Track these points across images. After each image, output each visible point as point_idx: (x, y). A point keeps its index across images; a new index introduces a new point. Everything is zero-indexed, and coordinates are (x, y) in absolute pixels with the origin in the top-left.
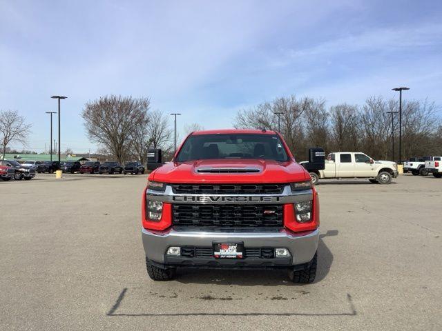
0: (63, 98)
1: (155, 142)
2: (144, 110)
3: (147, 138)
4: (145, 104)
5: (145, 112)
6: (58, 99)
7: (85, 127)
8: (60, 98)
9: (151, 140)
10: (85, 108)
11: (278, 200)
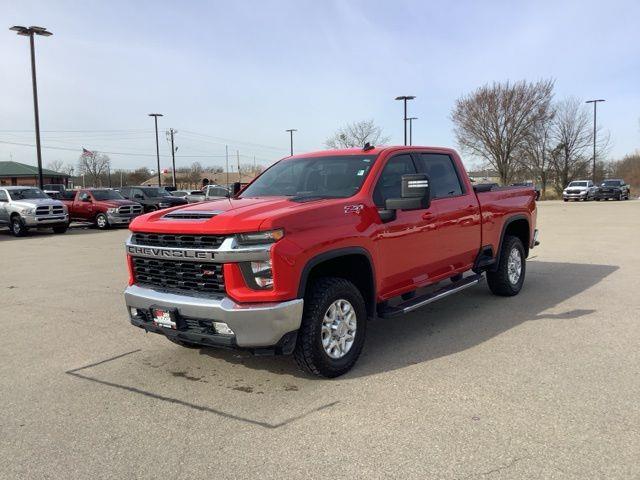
0: (411, 98)
1: (567, 150)
2: (546, 99)
3: (553, 143)
4: (547, 90)
5: (547, 103)
6: (403, 101)
7: (455, 135)
8: (406, 98)
9: (561, 147)
10: (455, 108)
11: (213, 257)
